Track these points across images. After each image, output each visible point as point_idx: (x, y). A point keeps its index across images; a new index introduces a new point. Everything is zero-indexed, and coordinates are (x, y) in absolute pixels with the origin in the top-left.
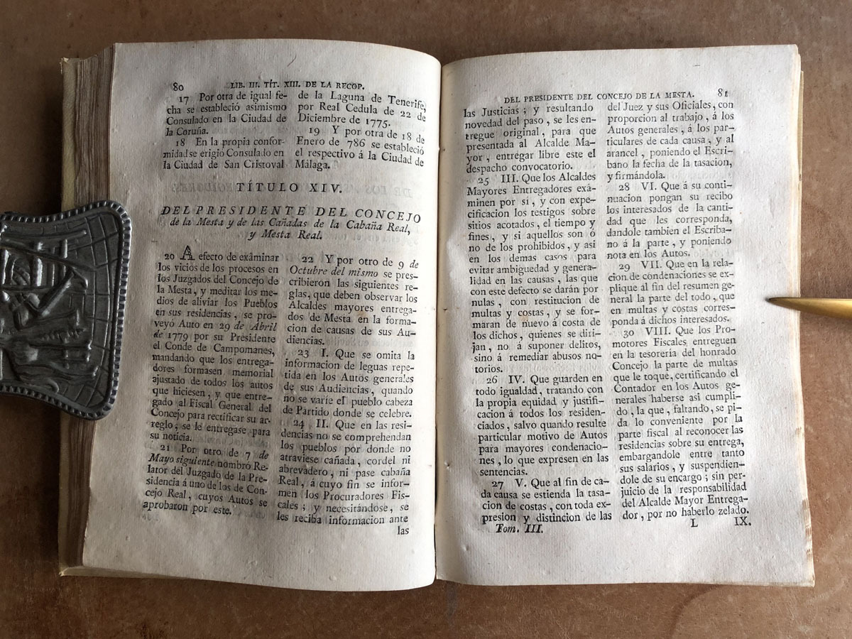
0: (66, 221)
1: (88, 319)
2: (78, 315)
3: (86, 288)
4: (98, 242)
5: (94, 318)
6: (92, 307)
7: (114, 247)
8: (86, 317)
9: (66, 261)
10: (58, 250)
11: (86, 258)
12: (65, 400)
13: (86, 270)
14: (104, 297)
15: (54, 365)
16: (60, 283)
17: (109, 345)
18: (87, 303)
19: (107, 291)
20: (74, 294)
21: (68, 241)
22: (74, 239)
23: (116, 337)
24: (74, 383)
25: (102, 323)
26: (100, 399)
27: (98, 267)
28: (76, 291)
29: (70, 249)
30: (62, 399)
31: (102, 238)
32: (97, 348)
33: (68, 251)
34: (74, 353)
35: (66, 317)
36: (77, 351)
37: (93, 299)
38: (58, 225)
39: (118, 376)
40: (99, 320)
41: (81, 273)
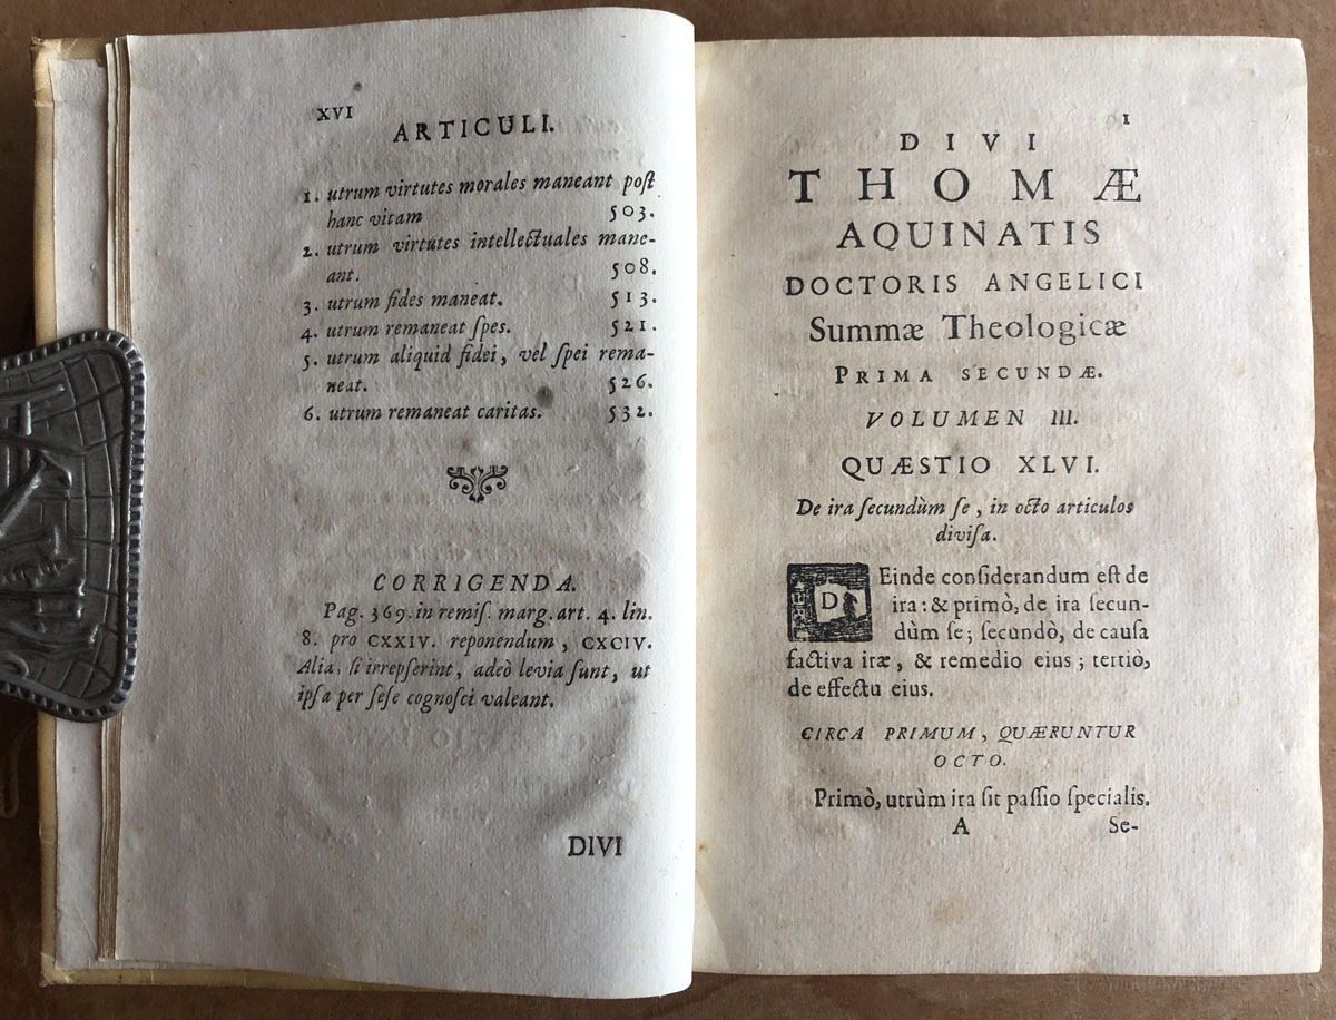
0: (25, 369)
1: (75, 542)
2: (57, 536)
3: (68, 487)
4: (83, 405)
5: (88, 539)
6: (81, 518)
7: (116, 412)
8: (71, 539)
9: (30, 442)
10: (14, 422)
11: (66, 434)
12: (41, 688)
13: (67, 456)
14: (103, 500)
15: (16, 626)
16: (21, 481)
17: (116, 590)
18: (71, 512)
19: (108, 489)
20: (48, 499)
21: (33, 405)
22: (43, 401)
23: (128, 571)
24: (56, 657)
25: (102, 547)
26: (104, 683)
27: (89, 449)
28: (50, 493)
29: (35, 419)
30: (36, 687)
31: (93, 395)
32: (95, 592)
33: (32, 423)
34: (52, 603)
35: (36, 540)
36: (60, 599)
37: (82, 506)
38: (12, 376)
39: (135, 639)
40: (96, 542)
41: (58, 460)
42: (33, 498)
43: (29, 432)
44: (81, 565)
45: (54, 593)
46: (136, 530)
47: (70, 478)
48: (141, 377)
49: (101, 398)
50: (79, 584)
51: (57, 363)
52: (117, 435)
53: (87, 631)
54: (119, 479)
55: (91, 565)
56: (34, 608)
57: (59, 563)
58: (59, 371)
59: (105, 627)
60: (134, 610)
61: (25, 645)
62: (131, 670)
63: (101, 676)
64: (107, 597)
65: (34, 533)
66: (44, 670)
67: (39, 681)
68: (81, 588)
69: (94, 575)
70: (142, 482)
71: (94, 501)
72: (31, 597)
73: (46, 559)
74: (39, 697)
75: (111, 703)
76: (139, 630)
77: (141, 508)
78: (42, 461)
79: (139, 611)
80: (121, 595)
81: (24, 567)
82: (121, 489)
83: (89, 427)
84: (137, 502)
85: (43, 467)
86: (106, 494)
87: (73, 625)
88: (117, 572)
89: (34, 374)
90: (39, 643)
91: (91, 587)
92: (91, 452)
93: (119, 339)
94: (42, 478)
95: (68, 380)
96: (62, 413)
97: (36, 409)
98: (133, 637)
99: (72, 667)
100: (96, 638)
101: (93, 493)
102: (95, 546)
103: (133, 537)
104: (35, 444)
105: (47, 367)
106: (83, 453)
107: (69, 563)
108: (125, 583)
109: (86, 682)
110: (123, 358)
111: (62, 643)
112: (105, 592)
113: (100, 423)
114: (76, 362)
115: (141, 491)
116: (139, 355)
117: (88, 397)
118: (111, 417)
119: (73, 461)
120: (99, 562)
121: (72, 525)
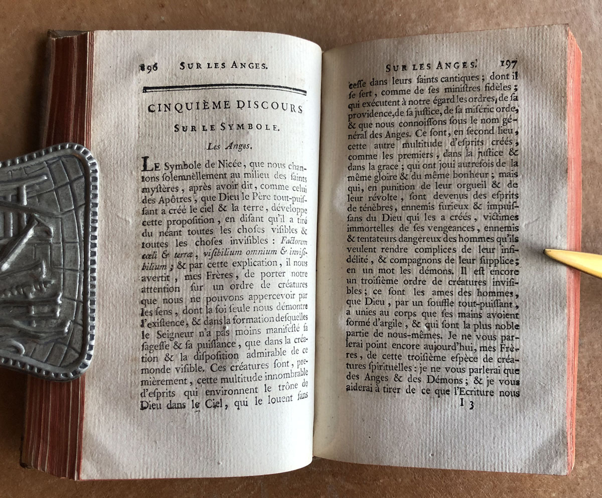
0: (22, 166)
1: (56, 270)
2: (44, 266)
3: (51, 237)
4: (59, 187)
5: (63, 268)
6: (59, 256)
7: (80, 191)
8: (53, 268)
9: (25, 209)
10: (15, 198)
11: (49, 205)
12: (33, 362)
13: (50, 217)
14: (73, 245)
15: (17, 323)
16: (21, 233)
17: (82, 299)
18: (53, 252)
19: (76, 238)
20: (38, 244)
21: (27, 187)
22: (34, 184)
23: (89, 287)
24: (43, 342)
25: (72, 272)
26: (74, 356)
27: (63, 214)
28: (40, 240)
29: (29, 196)
30: (29, 361)
31: (65, 182)
32: (68, 301)
33: (27, 198)
34: (41, 308)
35: (30, 270)
36: (46, 305)
37: (59, 248)
38: (13, 170)
39: (94, 328)
40: (69, 270)
41: (45, 221)
42: (28, 244)
43: (25, 203)
44: (59, 284)
45: (42, 301)
46: (93, 262)
47: (52, 231)
48: (96, 171)
49: (71, 183)
50: (58, 295)
51: (43, 162)
52: (81, 206)
53: (63, 324)
54: (82, 232)
55: (66, 283)
56: (29, 311)
57: (46, 283)
58: (44, 167)
59: (75, 322)
60: (93, 311)
61: (24, 336)
62: (91, 347)
63: (73, 352)
64: (75, 303)
65: (30, 264)
66: (35, 349)
67: (31, 357)
68: (59, 298)
69: (67, 291)
70: (96, 234)
71: (67, 245)
72: (30, 304)
73: (37, 280)
74: (32, 367)
75: (79, 368)
76: (96, 323)
77: (96, 249)
78: (35, 221)
79: (96, 311)
80: (85, 302)
81: (23, 286)
82: (84, 238)
83: (64, 201)
84: (94, 245)
85: (35, 224)
86: (76, 241)
87: (54, 321)
88: (82, 288)
89: (28, 169)
90: (32, 333)
91: (65, 298)
92: (64, 217)
93: (83, 149)
94: (35, 231)
95: (49, 173)
96: (47, 192)
97: (29, 190)
98: (93, 327)
99: (53, 347)
100: (69, 329)
101: (67, 240)
102: (69, 271)
103: (92, 267)
104: (30, 211)
105: (37, 164)
106: (60, 216)
107: (52, 283)
108: (88, 295)
109: (63, 357)
110: (85, 160)
111: (47, 332)
112: (75, 300)
113: (70, 198)
114: (54, 162)
115: (96, 239)
116: (94, 159)
117: (62, 183)
118: (77, 195)
119: (54, 221)
120: (71, 282)
121: (54, 260)
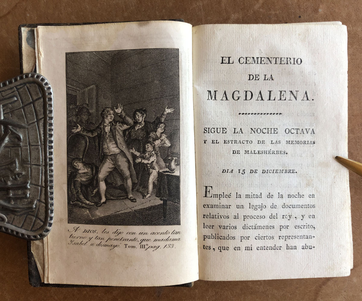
42: (6, 147)
43: (2, 118)
44: (28, 175)
45: (17, 187)
46: (51, 159)
47: (22, 138)
48: (50, 94)
49: (33, 102)
50: (28, 183)
51: (13, 88)
52: (41, 119)
53: (32, 202)
54: (43, 138)
55: (33, 174)
56: (8, 194)
57: (19, 174)
58: (14, 91)
59: (40, 201)
60: (52, 193)
61: (5, 210)
62: (51, 218)
63: (39, 221)
64: (40, 188)
65: (7, 161)
66: (14, 219)
67: (12, 224)
68: (28, 185)
69: (34, 179)
70: (52, 139)
71: (32, 147)
72: (7, 189)
73: (12, 171)
75: (44, 233)
76: (54, 201)
77: (52, 150)
78: (9, 131)
79: (54, 193)
80: (46, 187)
81: (3, 176)
82: (44, 142)
83: (29, 115)
84: (51, 148)
85: (10, 133)
86: (38, 144)
87: (26, 200)
88: (44, 178)
89: (3, 93)
90: (11, 208)
91: (32, 184)
92: (30, 126)
93: (41, 77)
94: (10, 138)
95: (18, 95)
96: (17, 110)
97: (4, 108)
98: (52, 205)
99: (26, 218)
100: (36, 206)
101: (32, 144)
102: (34, 166)
103: (50, 162)
104: (6, 123)
105: (9, 89)
106: (27, 127)
107: (23, 174)
108: (48, 182)
109: (32, 224)
110: (43, 85)
111: (21, 208)
112: (39, 186)
113: (33, 114)
114: (21, 88)
115: (52, 143)
116: (49, 84)
117: (27, 102)
118: (38, 111)
119: (22, 130)
120: (36, 173)
121: (24, 158)
